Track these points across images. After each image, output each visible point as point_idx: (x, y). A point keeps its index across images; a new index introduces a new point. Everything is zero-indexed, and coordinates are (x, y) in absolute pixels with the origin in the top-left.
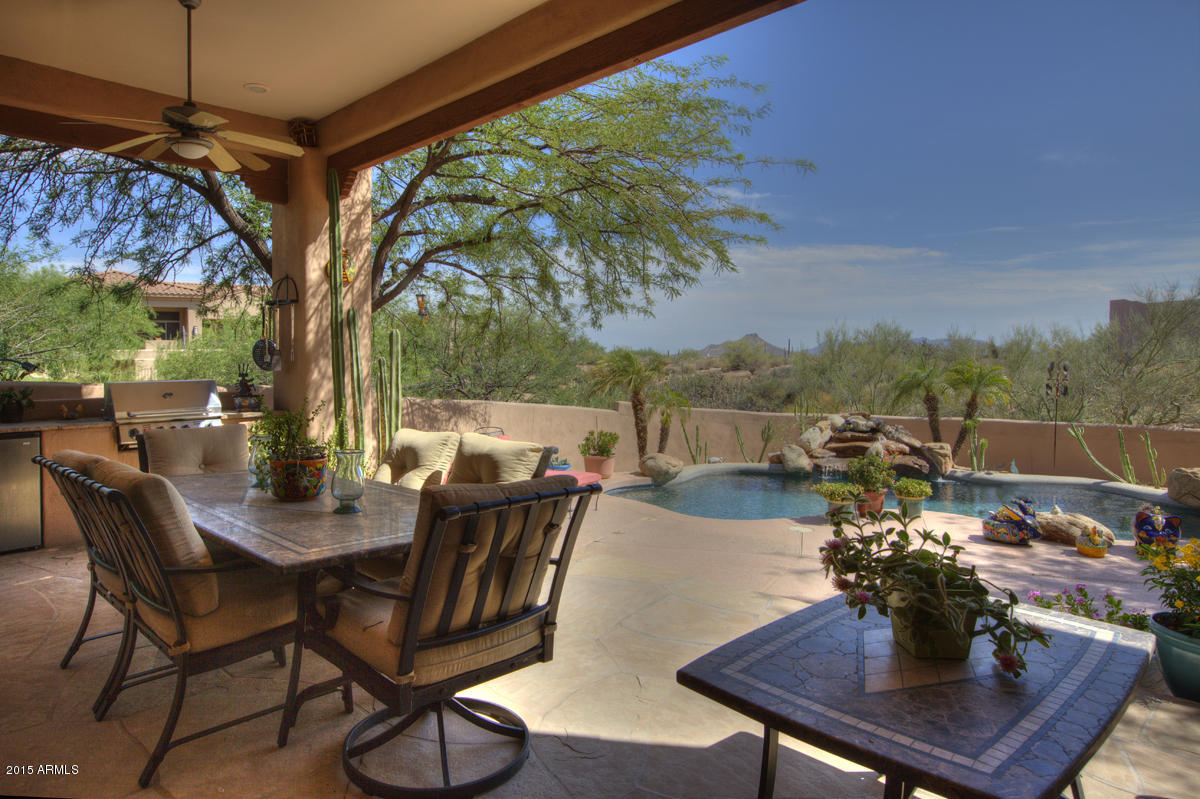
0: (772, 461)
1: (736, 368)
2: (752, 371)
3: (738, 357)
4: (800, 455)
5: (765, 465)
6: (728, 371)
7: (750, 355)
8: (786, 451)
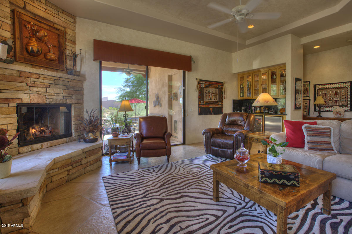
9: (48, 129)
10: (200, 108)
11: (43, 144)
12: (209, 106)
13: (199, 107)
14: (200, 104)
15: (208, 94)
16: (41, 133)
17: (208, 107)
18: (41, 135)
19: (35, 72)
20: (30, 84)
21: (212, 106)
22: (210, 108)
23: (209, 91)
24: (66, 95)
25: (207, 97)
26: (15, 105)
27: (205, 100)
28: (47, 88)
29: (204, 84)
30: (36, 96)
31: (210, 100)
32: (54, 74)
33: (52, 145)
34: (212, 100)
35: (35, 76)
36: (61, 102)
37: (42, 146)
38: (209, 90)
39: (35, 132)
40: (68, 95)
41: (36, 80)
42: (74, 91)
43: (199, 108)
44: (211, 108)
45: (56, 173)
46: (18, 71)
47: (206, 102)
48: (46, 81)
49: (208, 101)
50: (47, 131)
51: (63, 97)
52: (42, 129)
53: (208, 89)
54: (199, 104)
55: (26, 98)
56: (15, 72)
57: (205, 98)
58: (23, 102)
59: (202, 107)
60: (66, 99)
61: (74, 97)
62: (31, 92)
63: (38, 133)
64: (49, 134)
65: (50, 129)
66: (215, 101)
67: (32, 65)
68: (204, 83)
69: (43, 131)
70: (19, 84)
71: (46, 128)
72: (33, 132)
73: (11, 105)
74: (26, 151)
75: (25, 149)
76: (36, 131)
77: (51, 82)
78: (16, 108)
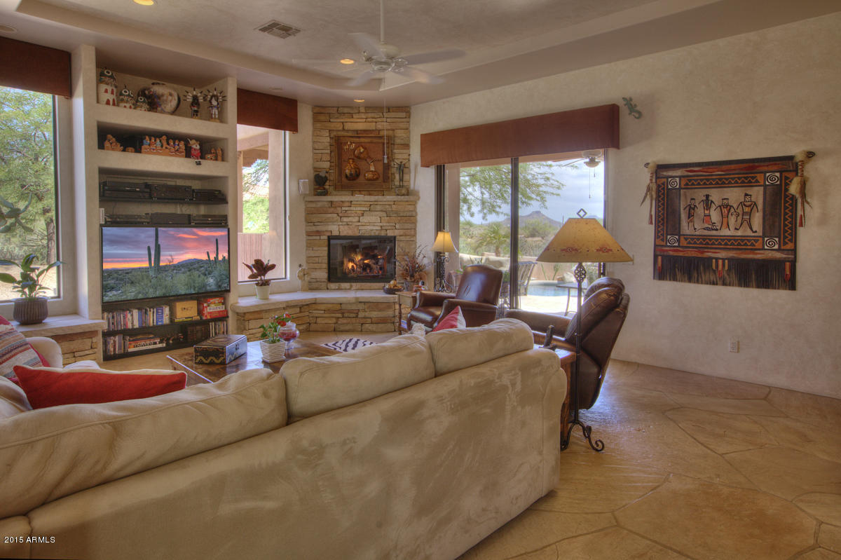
0: (558, 279)
1: (533, 236)
2: (543, 238)
3: (534, 229)
4: (571, 276)
5: (556, 282)
6: (528, 237)
7: (541, 228)
8: (565, 275)
9: (377, 263)
10: (660, 258)
11: (353, 284)
12: (703, 253)
13: (658, 253)
14: (664, 244)
15: (700, 211)
16: (364, 269)
17: (700, 255)
18: (364, 274)
19: (347, 200)
20: (340, 215)
21: (722, 254)
22: (711, 258)
23: (708, 203)
24: (385, 224)
25: (696, 220)
26: (326, 237)
27: (686, 229)
28: (359, 217)
29: (680, 177)
30: (346, 227)
31: (714, 233)
32: (368, 198)
33: (363, 288)
34: (725, 232)
35: (347, 204)
36: (377, 234)
37: (351, 286)
38: (707, 196)
39: (353, 266)
40: (388, 224)
41: (347, 209)
42: (399, 218)
43: (656, 257)
44: (717, 259)
45: (320, 315)
46: (329, 202)
47: (692, 239)
48: (359, 209)
49: (697, 233)
50: (374, 266)
51: (381, 226)
52: (366, 262)
53: (700, 194)
54: (656, 246)
55: (335, 229)
56: (326, 203)
57: (684, 223)
58: (333, 235)
59: (671, 253)
60: (386, 230)
61: (397, 227)
62: (340, 223)
63: (359, 270)
64: (379, 272)
65: (380, 264)
66: (739, 233)
67: (360, 191)
68: (679, 173)
69: (368, 265)
70: (330, 215)
71: (374, 261)
72: (350, 267)
73: (322, 238)
74: (333, 288)
75: (332, 285)
76: (355, 266)
77: (364, 209)
78: (327, 241)
